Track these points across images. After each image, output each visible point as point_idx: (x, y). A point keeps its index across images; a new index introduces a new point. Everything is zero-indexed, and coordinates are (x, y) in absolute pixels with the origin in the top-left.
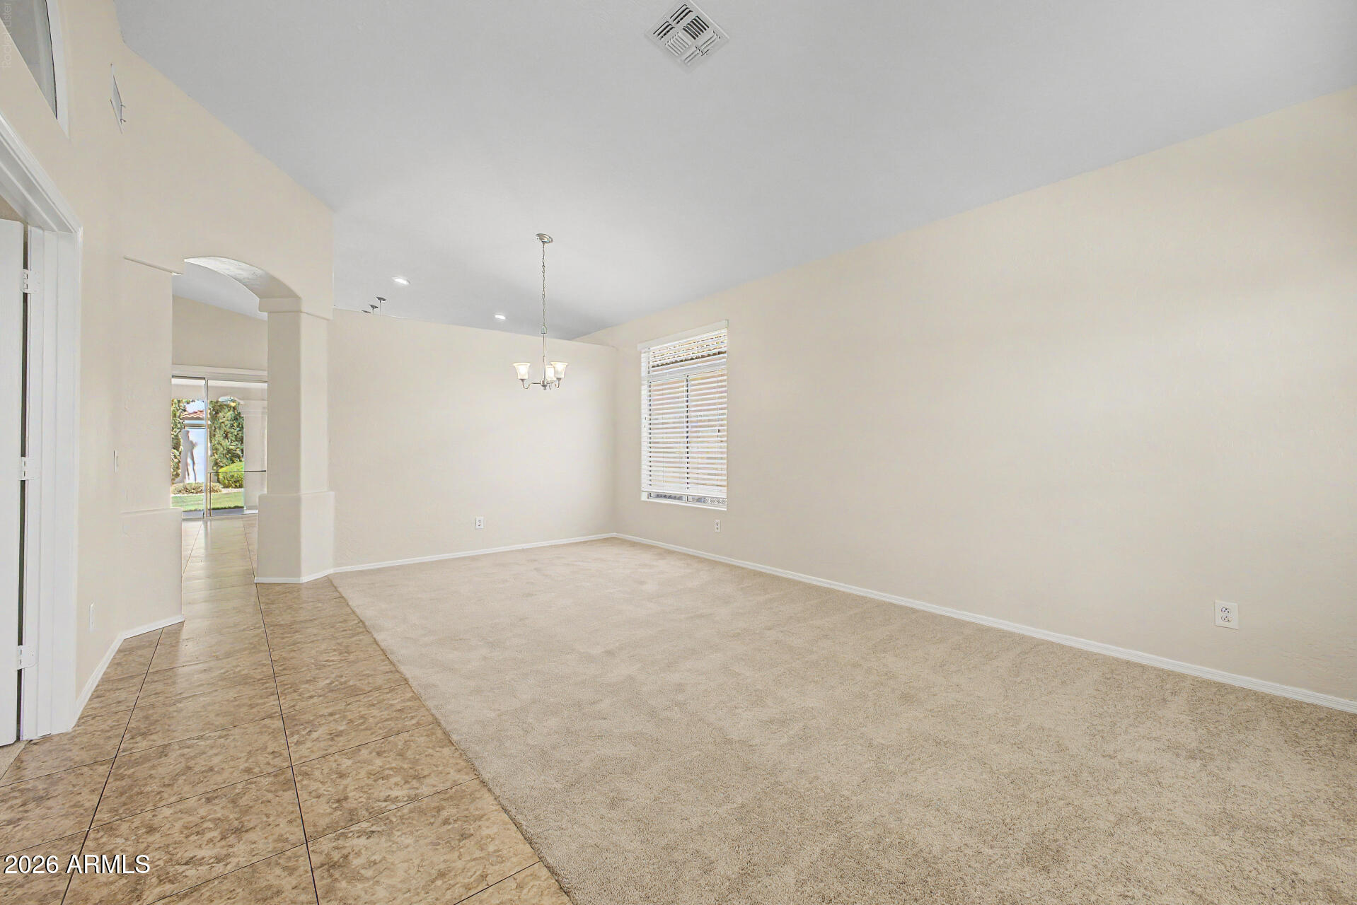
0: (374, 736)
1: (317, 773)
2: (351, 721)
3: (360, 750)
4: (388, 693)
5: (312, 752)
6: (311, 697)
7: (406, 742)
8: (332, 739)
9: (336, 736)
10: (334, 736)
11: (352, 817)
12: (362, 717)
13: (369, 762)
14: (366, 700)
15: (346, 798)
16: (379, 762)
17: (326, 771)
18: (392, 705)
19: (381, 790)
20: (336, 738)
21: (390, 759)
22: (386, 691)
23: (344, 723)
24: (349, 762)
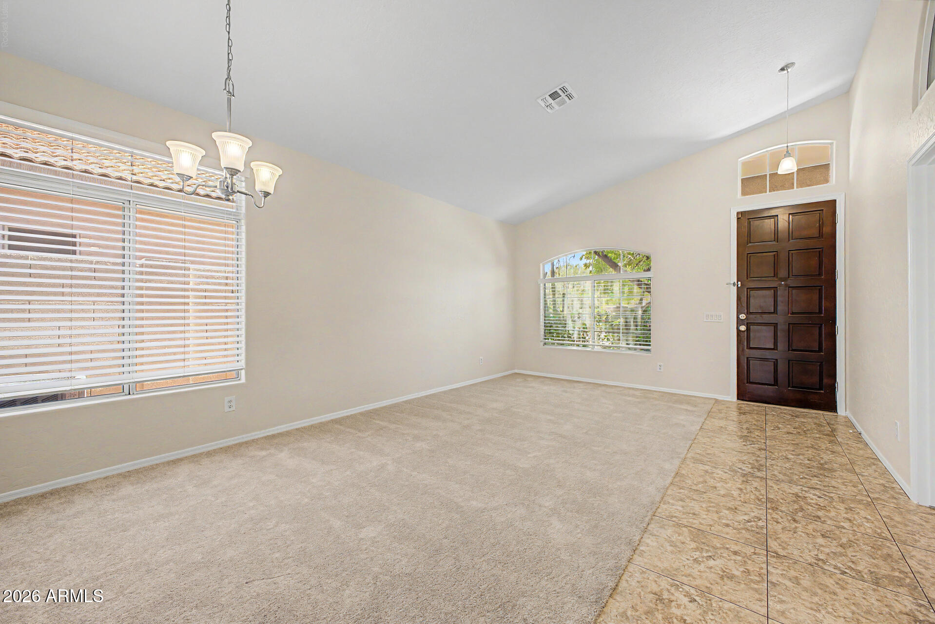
0: (710, 497)
1: (753, 497)
2: (717, 512)
3: (724, 494)
4: (675, 517)
5: (751, 508)
6: (735, 553)
7: (697, 485)
8: (736, 509)
9: (733, 509)
10: (734, 510)
11: (744, 475)
12: (708, 511)
13: (722, 486)
14: (695, 521)
15: (743, 481)
16: (718, 485)
17: (748, 495)
18: (683, 507)
19: (725, 476)
20: (733, 508)
21: (712, 483)
22: (674, 519)
23: (722, 514)
24: (733, 492)
